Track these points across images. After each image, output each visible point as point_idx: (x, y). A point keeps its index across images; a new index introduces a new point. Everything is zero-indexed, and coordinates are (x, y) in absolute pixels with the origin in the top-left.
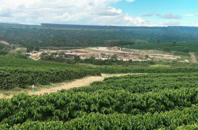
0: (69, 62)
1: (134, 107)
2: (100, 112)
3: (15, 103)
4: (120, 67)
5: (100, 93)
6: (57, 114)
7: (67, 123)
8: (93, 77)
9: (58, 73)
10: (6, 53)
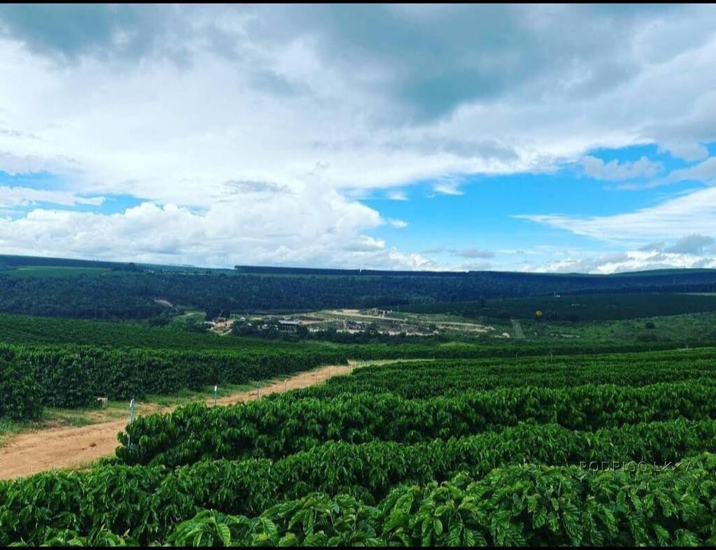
0: (287, 338)
1: (411, 427)
2: (346, 440)
3: (180, 423)
4: (384, 347)
5: (345, 399)
6: (261, 444)
7: (281, 463)
8: (332, 368)
9: (264, 361)
10: (167, 323)
